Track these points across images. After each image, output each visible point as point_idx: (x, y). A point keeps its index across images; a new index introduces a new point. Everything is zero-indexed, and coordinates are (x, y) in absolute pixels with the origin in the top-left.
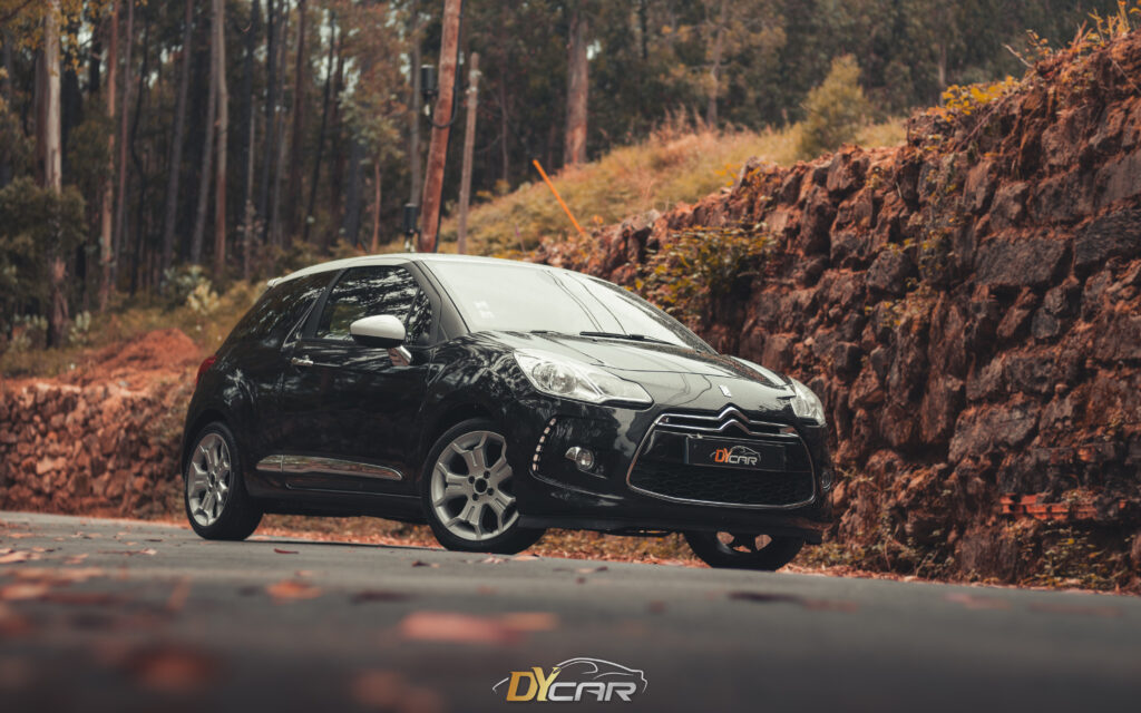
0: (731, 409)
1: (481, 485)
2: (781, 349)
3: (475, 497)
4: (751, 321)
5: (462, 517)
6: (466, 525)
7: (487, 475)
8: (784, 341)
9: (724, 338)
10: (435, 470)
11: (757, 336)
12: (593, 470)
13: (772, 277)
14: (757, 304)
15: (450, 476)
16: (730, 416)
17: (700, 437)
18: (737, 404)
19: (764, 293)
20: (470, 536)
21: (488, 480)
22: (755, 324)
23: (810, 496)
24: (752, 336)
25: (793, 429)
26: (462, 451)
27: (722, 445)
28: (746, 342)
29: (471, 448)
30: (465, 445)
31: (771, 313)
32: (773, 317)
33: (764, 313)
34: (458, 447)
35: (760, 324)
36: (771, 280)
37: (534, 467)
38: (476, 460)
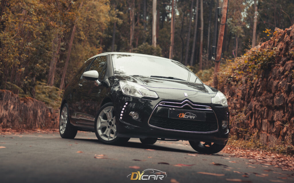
0: (187, 100)
1: (110, 123)
2: (275, 85)
3: (109, 127)
4: (270, 77)
5: (104, 133)
6: (106, 136)
7: (112, 120)
8: (276, 83)
9: (265, 82)
10: (98, 118)
11: (271, 81)
12: (137, 119)
13: (277, 64)
14: (272, 72)
15: (102, 120)
16: (186, 102)
17: (174, 109)
18: (189, 99)
19: (274, 68)
20: (106, 139)
21: (112, 122)
22: (271, 78)
23: (216, 129)
24: (270, 81)
25: (210, 107)
26: (105, 113)
27: (182, 112)
28: (269, 83)
29: (108, 112)
30: (107, 111)
31: (274, 75)
32: (275, 75)
33: (273, 75)
34: (105, 111)
35: (272, 78)
36: (276, 64)
37: (121, 118)
38: (109, 115)
